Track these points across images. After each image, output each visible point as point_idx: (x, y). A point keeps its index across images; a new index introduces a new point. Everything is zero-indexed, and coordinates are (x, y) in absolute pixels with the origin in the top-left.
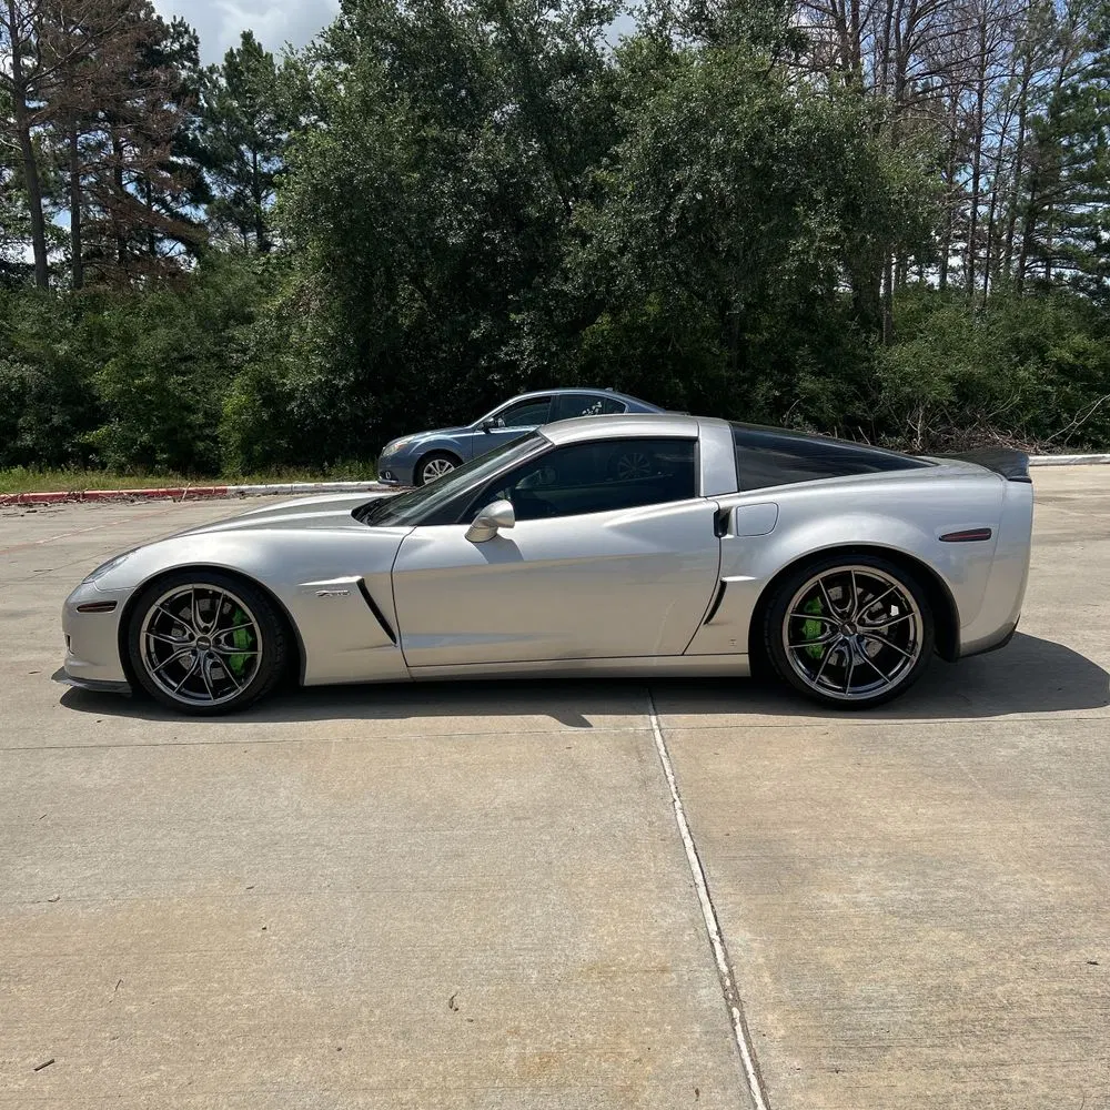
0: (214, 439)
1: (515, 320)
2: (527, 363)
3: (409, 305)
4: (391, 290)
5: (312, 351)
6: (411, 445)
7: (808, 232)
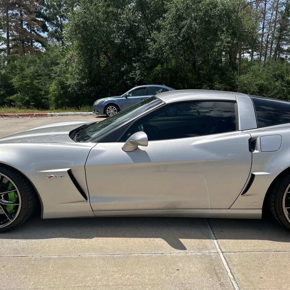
0: (47, 99)
1: (134, 65)
2: (138, 78)
3: (103, 61)
4: (98, 56)
5: (75, 74)
6: (103, 102)
7: (221, 40)
